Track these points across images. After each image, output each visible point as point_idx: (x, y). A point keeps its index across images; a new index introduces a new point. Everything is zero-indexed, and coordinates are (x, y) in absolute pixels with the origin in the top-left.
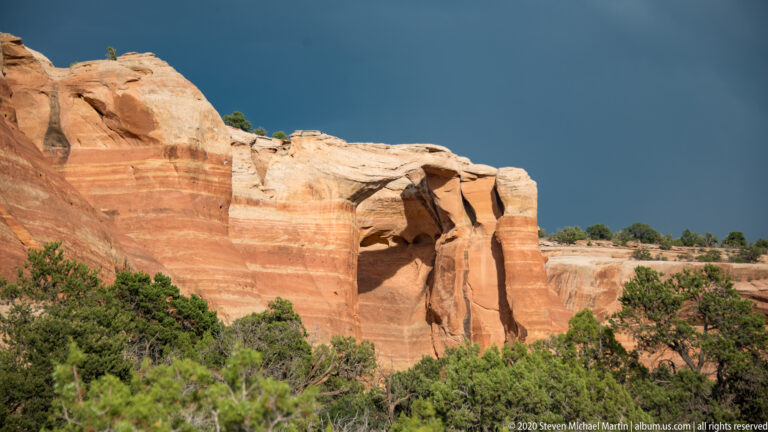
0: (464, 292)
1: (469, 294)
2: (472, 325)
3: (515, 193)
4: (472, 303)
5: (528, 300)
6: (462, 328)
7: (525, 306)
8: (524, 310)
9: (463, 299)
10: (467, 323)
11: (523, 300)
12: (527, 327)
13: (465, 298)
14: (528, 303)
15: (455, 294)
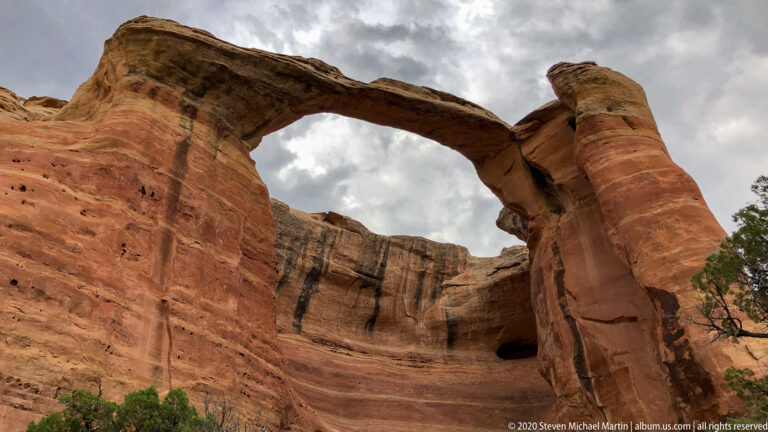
0: (563, 307)
1: (572, 309)
2: (588, 362)
3: (582, 77)
4: (580, 321)
5: (661, 236)
6: (576, 376)
7: (657, 247)
8: (656, 256)
9: (564, 321)
10: (579, 360)
11: (648, 238)
12: (673, 288)
13: (568, 317)
14: (661, 239)
15: (551, 319)
